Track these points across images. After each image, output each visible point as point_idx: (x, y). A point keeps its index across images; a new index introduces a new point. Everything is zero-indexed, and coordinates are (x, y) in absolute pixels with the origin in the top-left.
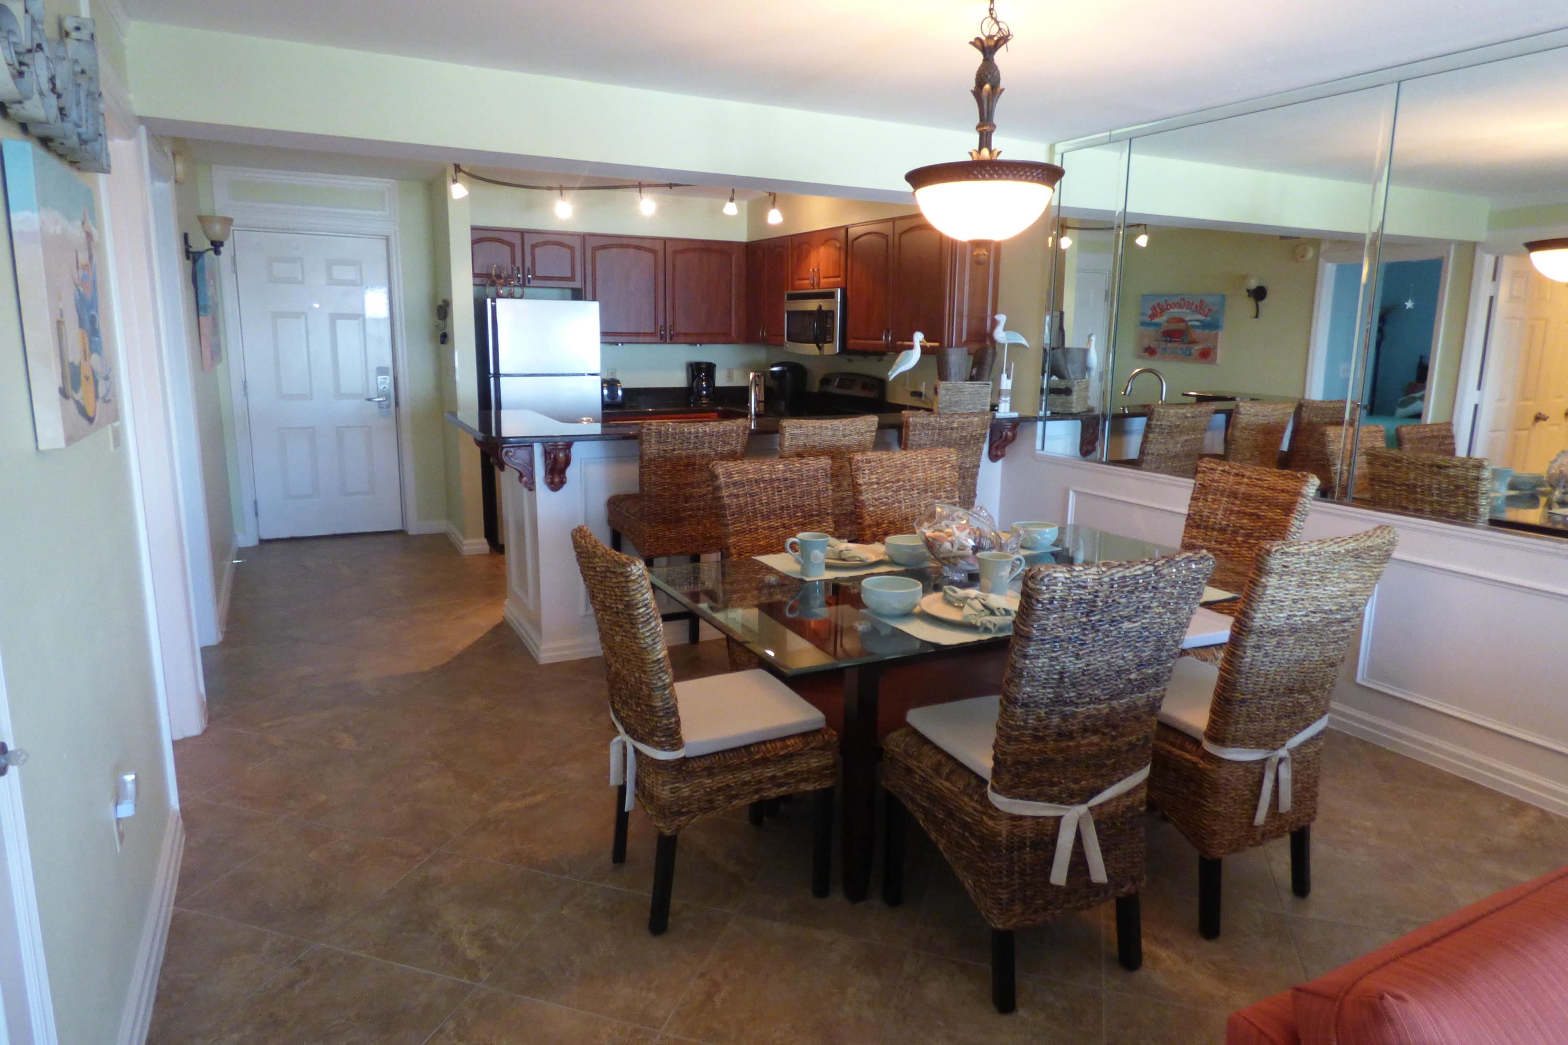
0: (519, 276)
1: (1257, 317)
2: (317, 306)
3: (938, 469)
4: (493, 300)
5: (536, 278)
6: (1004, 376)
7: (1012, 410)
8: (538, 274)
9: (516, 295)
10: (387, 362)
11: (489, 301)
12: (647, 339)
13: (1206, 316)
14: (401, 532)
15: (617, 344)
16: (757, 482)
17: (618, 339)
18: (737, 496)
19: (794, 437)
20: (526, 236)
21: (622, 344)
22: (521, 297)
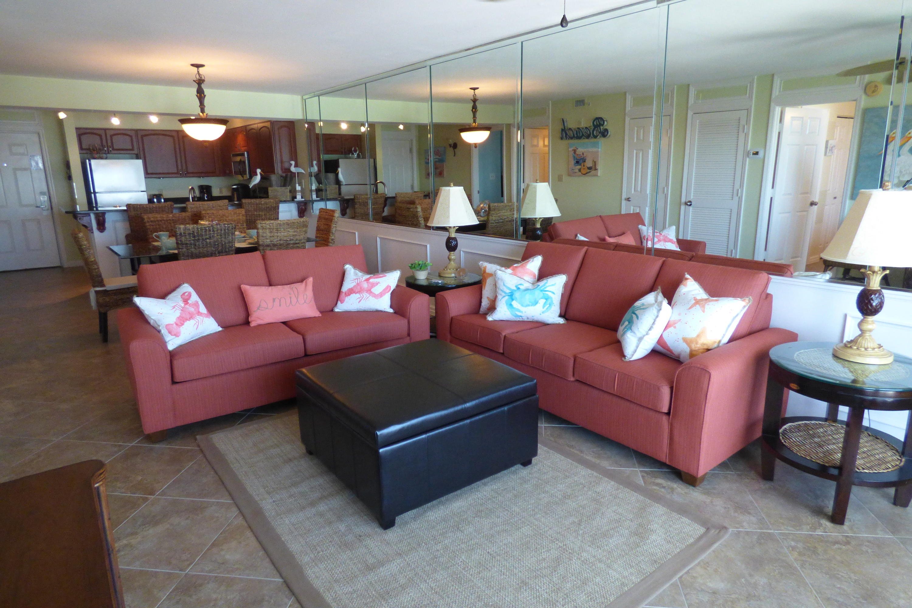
0: (105, 149)
1: (454, 156)
2: (5, 165)
3: (237, 216)
4: (89, 161)
5: (113, 149)
6: (297, 185)
7: (302, 198)
8: (115, 147)
9: (104, 158)
10: (45, 189)
11: (87, 161)
12: (176, 175)
13: (440, 156)
14: (60, 267)
15: (160, 178)
16: (161, 221)
17: (160, 176)
18: (153, 225)
19: (192, 208)
20: (107, 131)
21: (163, 178)
22: (106, 158)
